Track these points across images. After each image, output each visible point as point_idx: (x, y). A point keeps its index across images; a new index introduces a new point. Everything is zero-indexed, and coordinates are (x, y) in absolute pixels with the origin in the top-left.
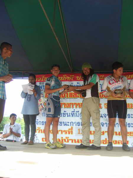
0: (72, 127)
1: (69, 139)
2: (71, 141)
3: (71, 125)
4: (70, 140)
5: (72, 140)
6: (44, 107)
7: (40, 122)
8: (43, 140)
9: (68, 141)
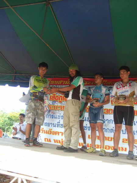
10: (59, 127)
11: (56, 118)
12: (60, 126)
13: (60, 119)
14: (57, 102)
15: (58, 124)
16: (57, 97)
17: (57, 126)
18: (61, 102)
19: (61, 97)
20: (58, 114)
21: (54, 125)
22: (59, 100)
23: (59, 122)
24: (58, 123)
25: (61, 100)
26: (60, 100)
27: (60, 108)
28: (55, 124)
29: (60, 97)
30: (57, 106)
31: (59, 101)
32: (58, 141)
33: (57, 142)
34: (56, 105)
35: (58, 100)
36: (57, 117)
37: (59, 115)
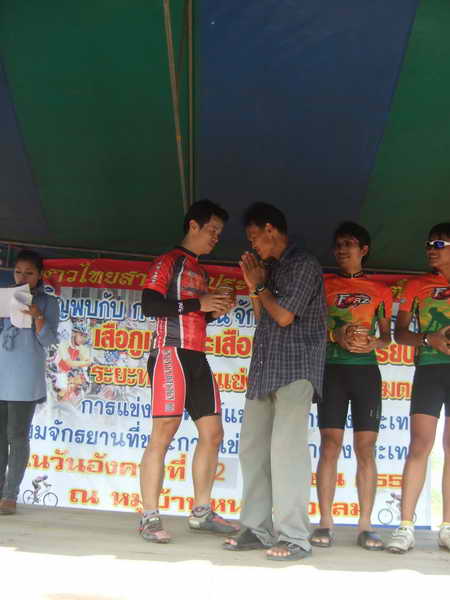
0: (184, 456)
1: (171, 495)
2: (178, 502)
3: (180, 449)
4: (174, 498)
5: (182, 500)
6: (88, 380)
7: (68, 433)
8: (73, 498)
9: (167, 505)
10: (137, 446)
11: (125, 413)
12: (141, 442)
13: (137, 416)
14: (123, 356)
15: (133, 433)
16: (122, 336)
17: (127, 441)
18: (138, 353)
19: (136, 337)
20: (132, 400)
21: (118, 439)
22: (131, 346)
23: (137, 430)
24: (131, 430)
25: (140, 346)
26: (135, 349)
27: (137, 378)
28: (122, 434)
29: (133, 335)
30: (125, 370)
31: (132, 352)
32: (130, 499)
33: (126, 503)
34: (121, 365)
35: (126, 348)
36: (129, 410)
37: (136, 403)
